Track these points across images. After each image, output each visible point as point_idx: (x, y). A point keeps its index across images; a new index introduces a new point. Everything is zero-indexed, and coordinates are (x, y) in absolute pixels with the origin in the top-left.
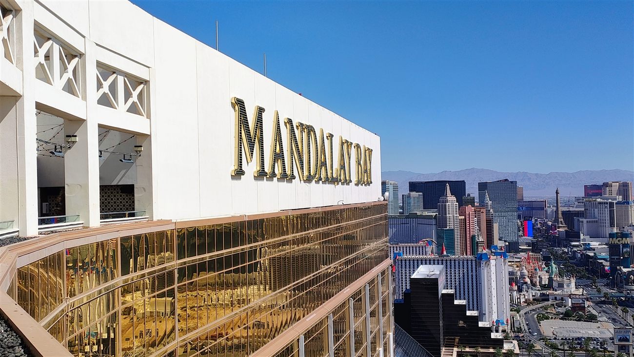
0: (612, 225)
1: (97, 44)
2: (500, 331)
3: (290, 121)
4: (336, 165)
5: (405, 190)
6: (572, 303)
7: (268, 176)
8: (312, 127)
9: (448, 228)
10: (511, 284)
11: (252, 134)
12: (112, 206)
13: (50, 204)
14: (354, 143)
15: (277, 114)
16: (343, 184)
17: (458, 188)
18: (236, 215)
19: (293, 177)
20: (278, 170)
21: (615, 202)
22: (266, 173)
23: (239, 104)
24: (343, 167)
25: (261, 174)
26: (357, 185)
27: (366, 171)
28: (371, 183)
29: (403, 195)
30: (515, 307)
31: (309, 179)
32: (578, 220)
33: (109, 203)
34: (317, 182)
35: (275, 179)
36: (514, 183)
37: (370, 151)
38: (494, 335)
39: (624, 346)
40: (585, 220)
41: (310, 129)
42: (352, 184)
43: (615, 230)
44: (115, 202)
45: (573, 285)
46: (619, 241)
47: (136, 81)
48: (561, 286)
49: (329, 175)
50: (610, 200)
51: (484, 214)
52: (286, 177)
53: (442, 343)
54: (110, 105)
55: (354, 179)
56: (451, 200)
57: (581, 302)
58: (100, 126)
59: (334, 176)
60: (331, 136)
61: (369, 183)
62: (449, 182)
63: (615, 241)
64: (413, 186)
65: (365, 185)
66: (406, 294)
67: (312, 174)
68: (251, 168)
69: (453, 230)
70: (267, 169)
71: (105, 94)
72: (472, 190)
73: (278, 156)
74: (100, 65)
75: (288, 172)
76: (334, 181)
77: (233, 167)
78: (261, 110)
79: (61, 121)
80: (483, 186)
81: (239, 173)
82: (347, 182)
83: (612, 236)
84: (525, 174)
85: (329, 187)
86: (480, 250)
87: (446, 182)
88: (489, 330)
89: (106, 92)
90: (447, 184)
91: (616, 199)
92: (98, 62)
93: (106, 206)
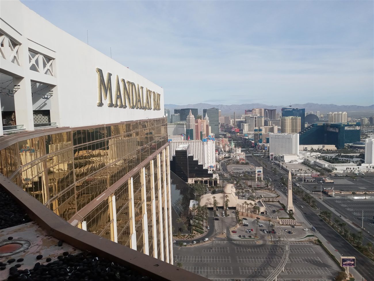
0: (256, 126)
1: (28, 39)
2: (211, 170)
3: (123, 80)
4: (145, 101)
5: (172, 112)
6: (240, 158)
7: (114, 106)
8: (133, 83)
9: (191, 129)
10: (216, 151)
11: (106, 86)
12: (39, 120)
13: (7, 120)
14: (153, 91)
15: (118, 76)
16: (148, 109)
17: (195, 111)
18: (100, 124)
19: (125, 107)
20: (119, 103)
21: (257, 117)
22: (114, 105)
23: (100, 71)
24: (148, 102)
25: (111, 105)
26: (154, 110)
27: (158, 104)
28: (160, 109)
29: (172, 115)
30: (218, 161)
31: (133, 108)
32: (243, 124)
33: (37, 119)
34: (137, 109)
35: (118, 107)
36: (217, 110)
37: (159, 95)
38: (209, 172)
39: (259, 174)
40: (245, 124)
41: (133, 84)
42: (152, 110)
43: (257, 128)
44: (40, 119)
45: (240, 151)
46: (258, 132)
47: (49, 59)
48: (236, 151)
49: (142, 106)
50: (255, 116)
51: (206, 122)
52: (123, 106)
53: (188, 176)
54: (36, 70)
55: (153, 107)
56: (192, 117)
57: (243, 157)
58: (32, 81)
59: (144, 106)
60: (142, 88)
61: (159, 109)
62: (191, 109)
63: (257, 133)
64: (176, 111)
65: (158, 110)
66: (173, 157)
67: (134, 105)
68: (106, 102)
69: (193, 129)
70: (114, 102)
71: (33, 65)
72: (200, 113)
73: (119, 97)
74: (30, 50)
75: (123, 104)
76: (144, 108)
77: (98, 101)
78: (110, 75)
79: (11, 78)
80: (205, 111)
81: (101, 104)
82: (150, 109)
83: (255, 130)
84: (222, 105)
85: (142, 111)
86: (204, 138)
87: (189, 109)
88: (207, 170)
89: (34, 64)
90: (190, 110)
91: (257, 116)
92: (29, 48)
93: (36, 120)
